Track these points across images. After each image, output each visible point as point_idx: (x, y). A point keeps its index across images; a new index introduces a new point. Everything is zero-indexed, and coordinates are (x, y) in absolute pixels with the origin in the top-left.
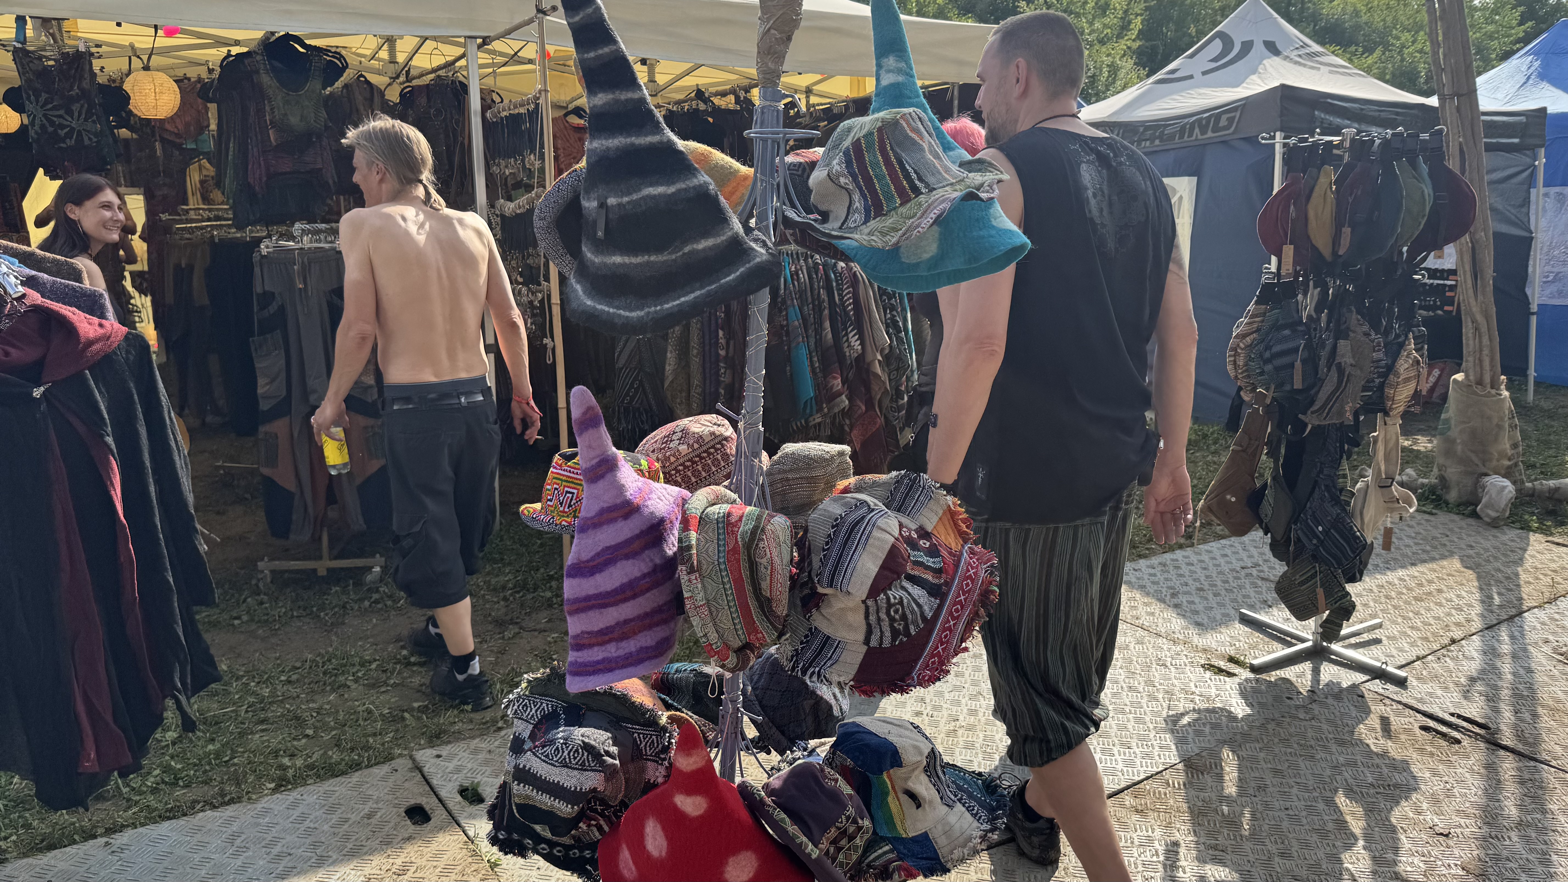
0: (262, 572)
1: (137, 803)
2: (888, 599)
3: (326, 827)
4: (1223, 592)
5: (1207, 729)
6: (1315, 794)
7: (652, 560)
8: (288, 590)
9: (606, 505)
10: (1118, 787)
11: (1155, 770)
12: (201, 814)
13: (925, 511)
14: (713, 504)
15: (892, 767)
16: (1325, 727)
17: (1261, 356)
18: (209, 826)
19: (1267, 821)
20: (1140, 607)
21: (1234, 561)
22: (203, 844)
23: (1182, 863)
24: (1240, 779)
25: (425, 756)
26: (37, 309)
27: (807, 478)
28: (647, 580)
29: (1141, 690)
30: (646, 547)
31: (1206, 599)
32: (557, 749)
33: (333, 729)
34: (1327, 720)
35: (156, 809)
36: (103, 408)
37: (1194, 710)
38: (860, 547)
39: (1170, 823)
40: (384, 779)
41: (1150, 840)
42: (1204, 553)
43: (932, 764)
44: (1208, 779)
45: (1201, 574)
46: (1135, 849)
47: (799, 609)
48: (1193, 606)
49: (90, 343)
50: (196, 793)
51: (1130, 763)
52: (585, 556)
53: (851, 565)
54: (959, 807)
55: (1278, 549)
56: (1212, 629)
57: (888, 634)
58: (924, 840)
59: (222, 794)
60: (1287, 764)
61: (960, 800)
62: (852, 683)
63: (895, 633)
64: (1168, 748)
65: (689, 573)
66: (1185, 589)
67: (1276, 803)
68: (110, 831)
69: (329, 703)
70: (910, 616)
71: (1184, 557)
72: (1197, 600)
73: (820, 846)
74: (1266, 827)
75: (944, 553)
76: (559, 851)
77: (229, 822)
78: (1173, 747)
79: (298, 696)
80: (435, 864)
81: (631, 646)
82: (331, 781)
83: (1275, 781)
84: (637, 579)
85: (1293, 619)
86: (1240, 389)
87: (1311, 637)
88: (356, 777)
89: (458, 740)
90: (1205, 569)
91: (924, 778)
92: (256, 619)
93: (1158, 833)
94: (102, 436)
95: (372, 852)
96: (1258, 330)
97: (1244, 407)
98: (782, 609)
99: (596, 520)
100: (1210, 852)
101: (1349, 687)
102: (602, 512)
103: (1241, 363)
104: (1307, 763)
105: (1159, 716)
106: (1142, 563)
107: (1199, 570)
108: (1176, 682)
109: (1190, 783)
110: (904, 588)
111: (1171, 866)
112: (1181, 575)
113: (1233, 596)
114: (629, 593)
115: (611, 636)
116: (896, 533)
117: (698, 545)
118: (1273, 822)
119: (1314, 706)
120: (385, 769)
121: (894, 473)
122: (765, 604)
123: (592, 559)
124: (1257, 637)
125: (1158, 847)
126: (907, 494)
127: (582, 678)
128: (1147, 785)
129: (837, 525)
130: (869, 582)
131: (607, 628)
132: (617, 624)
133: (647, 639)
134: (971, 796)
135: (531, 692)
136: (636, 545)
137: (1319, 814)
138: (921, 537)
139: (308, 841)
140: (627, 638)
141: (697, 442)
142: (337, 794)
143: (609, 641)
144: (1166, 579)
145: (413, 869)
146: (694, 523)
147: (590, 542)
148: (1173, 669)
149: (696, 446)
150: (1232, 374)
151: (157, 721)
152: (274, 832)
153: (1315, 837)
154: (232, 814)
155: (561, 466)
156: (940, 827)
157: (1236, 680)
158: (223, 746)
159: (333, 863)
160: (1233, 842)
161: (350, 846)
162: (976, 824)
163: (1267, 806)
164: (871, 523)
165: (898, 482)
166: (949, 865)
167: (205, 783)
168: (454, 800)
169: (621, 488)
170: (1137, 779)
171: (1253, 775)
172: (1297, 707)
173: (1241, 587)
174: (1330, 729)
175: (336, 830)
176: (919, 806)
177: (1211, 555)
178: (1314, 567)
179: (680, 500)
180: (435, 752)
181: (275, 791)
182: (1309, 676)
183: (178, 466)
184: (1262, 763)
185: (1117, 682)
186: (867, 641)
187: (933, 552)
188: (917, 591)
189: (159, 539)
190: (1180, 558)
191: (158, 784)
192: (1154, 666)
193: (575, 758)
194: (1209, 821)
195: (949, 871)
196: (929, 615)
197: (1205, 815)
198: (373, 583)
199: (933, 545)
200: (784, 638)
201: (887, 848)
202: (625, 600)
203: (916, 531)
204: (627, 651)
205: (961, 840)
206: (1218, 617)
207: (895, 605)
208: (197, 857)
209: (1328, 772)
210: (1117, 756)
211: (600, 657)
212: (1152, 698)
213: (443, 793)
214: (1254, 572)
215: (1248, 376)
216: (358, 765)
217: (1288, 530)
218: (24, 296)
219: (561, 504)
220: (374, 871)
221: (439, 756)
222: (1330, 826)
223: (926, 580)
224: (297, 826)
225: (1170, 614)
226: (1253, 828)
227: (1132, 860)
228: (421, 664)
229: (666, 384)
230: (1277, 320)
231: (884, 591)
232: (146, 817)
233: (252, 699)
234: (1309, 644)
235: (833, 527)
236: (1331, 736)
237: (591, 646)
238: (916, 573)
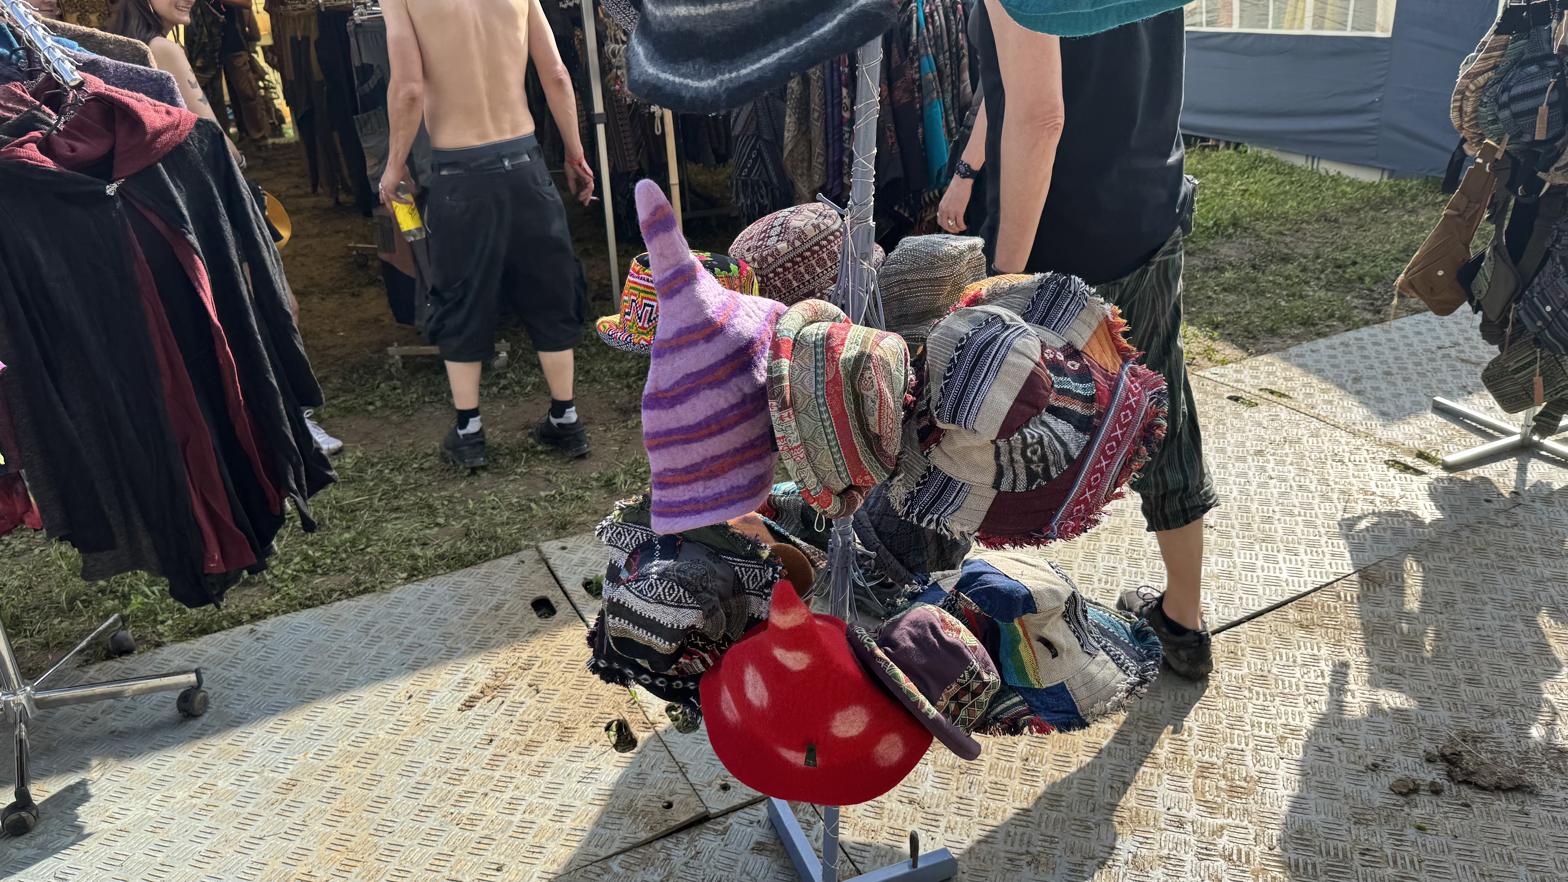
0: (393, 357)
1: (279, 590)
2: (1024, 439)
3: (455, 619)
4: (1415, 377)
5: (1388, 535)
6: (1513, 613)
7: (740, 390)
8: (420, 376)
9: (684, 325)
10: (1281, 599)
11: (1326, 580)
12: (338, 603)
13: (1076, 324)
14: (812, 322)
15: (1024, 613)
16: (1529, 534)
17: (1496, 100)
18: (345, 616)
19: (1454, 642)
20: (1317, 394)
21: (1429, 340)
22: (338, 634)
23: (1352, 686)
24: (1424, 594)
25: (550, 547)
26: (99, 98)
27: (930, 279)
28: (736, 412)
29: (1313, 488)
30: (732, 375)
31: (1394, 384)
32: (651, 585)
33: (464, 517)
34: (1533, 527)
35: (296, 598)
36: (181, 203)
37: (1374, 513)
38: (990, 375)
39: (1339, 641)
40: (511, 570)
41: (1316, 659)
42: (1393, 330)
43: (1072, 610)
44: (1386, 593)
45: (1389, 356)
46: (1297, 669)
47: (916, 444)
48: (1378, 393)
49: (158, 133)
50: (332, 581)
51: (1296, 573)
52: (664, 385)
53: (979, 398)
54: (1102, 656)
55: (1490, 331)
56: (1399, 419)
57: (1023, 477)
58: (1060, 692)
59: (357, 583)
60: (1481, 578)
61: (1104, 648)
62: (977, 534)
63: (1032, 476)
64: (1341, 555)
65: (780, 410)
66: (1371, 373)
67: (1466, 622)
68: (256, 617)
69: (460, 491)
70: (1051, 457)
71: (1371, 335)
72: (1383, 386)
73: (939, 703)
74: (1453, 648)
75: (1098, 376)
76: (661, 682)
77: (362, 612)
78: (1348, 555)
79: (430, 484)
80: (559, 659)
81: (720, 485)
82: (461, 571)
83: (1466, 596)
84: (724, 411)
85: (1498, 407)
86: (1464, 140)
87: (1519, 430)
88: (484, 568)
89: (583, 531)
90: (1394, 349)
91: (1062, 624)
92: (390, 405)
93: (1325, 651)
94: (183, 235)
95: (499, 645)
96: (1495, 67)
97: (1465, 163)
98: (893, 447)
99: (674, 343)
100: (1385, 675)
101: (1563, 489)
102: (680, 333)
103: (1469, 109)
104: (1506, 576)
105: (1333, 519)
106: (1322, 343)
107: (1387, 352)
108: (1353, 480)
109: (1366, 596)
110: (1044, 423)
111: (1339, 689)
112: (1366, 357)
113: (1426, 381)
114: (714, 427)
115: (697, 474)
116: (1037, 357)
117: (791, 374)
118: (1461, 644)
119: (1518, 510)
120: (512, 560)
121: (1038, 276)
122: (873, 442)
123: (672, 388)
124: (1453, 428)
125: (1324, 667)
126: (1053, 303)
127: (667, 520)
128: (1315, 598)
129: (962, 347)
130: (1001, 419)
131: (692, 466)
132: (704, 461)
133: (739, 477)
134: (1117, 641)
135: (624, 520)
136: (721, 373)
137: (1517, 636)
138: (1068, 357)
139: (438, 632)
140: (716, 476)
141: (799, 238)
142: (467, 585)
143: (696, 480)
144: (1349, 362)
145: (538, 664)
146: (786, 348)
147: (668, 368)
148: (1351, 465)
149: (797, 243)
150: (1456, 123)
151: (279, 520)
152: (406, 623)
153: (1510, 663)
154: (367, 603)
155: (638, 273)
156: (1079, 678)
157: (1426, 479)
158: (359, 534)
159: (463, 654)
160: (1413, 665)
161: (478, 638)
162: (1121, 675)
163: (1455, 625)
164: (1006, 344)
165: (1042, 287)
166: (1089, 719)
167: (342, 571)
168: (578, 593)
169: (700, 305)
170: (1304, 590)
171: (1440, 589)
172: (1498, 512)
173: (1436, 370)
174: (1536, 538)
175: (466, 622)
176: (1055, 655)
177: (1403, 333)
178: (1535, 352)
179: (773, 317)
180: (560, 544)
181: (407, 580)
182: (1513, 475)
183: (269, 263)
184: (1452, 575)
185: (1284, 481)
186: (997, 485)
187: (1084, 376)
188: (1061, 427)
189: (257, 340)
190: (1366, 337)
191: (298, 571)
192: (1329, 462)
193: (670, 595)
194: (1385, 640)
195: (1088, 725)
196: (1076, 453)
197: (1381, 632)
198: (502, 368)
199: (1084, 367)
200: (897, 478)
201: (1016, 699)
202: (711, 435)
203: (1063, 350)
204: (717, 490)
205: (1104, 693)
206: (1408, 405)
207: (1032, 445)
208: (335, 646)
209: (1530, 588)
210: (1282, 564)
211: (686, 498)
212: (1325, 498)
213: (568, 586)
214: (1453, 352)
215: (1477, 125)
216: (486, 555)
217: (1506, 309)
218: (82, 84)
219: (640, 318)
220: (501, 665)
221: (564, 548)
222: (1529, 650)
223: (1074, 412)
224: (428, 617)
225: (1350, 402)
226: (1437, 651)
227: (1293, 680)
228: (547, 453)
229: (785, 155)
230: (1522, 53)
231: (1019, 429)
232: (287, 605)
233: (384, 487)
234: (1516, 438)
235: (957, 349)
236: (1537, 546)
237: (675, 485)
238: (1061, 404)
